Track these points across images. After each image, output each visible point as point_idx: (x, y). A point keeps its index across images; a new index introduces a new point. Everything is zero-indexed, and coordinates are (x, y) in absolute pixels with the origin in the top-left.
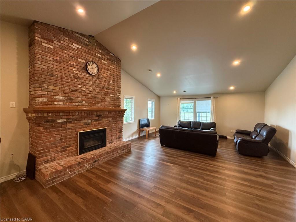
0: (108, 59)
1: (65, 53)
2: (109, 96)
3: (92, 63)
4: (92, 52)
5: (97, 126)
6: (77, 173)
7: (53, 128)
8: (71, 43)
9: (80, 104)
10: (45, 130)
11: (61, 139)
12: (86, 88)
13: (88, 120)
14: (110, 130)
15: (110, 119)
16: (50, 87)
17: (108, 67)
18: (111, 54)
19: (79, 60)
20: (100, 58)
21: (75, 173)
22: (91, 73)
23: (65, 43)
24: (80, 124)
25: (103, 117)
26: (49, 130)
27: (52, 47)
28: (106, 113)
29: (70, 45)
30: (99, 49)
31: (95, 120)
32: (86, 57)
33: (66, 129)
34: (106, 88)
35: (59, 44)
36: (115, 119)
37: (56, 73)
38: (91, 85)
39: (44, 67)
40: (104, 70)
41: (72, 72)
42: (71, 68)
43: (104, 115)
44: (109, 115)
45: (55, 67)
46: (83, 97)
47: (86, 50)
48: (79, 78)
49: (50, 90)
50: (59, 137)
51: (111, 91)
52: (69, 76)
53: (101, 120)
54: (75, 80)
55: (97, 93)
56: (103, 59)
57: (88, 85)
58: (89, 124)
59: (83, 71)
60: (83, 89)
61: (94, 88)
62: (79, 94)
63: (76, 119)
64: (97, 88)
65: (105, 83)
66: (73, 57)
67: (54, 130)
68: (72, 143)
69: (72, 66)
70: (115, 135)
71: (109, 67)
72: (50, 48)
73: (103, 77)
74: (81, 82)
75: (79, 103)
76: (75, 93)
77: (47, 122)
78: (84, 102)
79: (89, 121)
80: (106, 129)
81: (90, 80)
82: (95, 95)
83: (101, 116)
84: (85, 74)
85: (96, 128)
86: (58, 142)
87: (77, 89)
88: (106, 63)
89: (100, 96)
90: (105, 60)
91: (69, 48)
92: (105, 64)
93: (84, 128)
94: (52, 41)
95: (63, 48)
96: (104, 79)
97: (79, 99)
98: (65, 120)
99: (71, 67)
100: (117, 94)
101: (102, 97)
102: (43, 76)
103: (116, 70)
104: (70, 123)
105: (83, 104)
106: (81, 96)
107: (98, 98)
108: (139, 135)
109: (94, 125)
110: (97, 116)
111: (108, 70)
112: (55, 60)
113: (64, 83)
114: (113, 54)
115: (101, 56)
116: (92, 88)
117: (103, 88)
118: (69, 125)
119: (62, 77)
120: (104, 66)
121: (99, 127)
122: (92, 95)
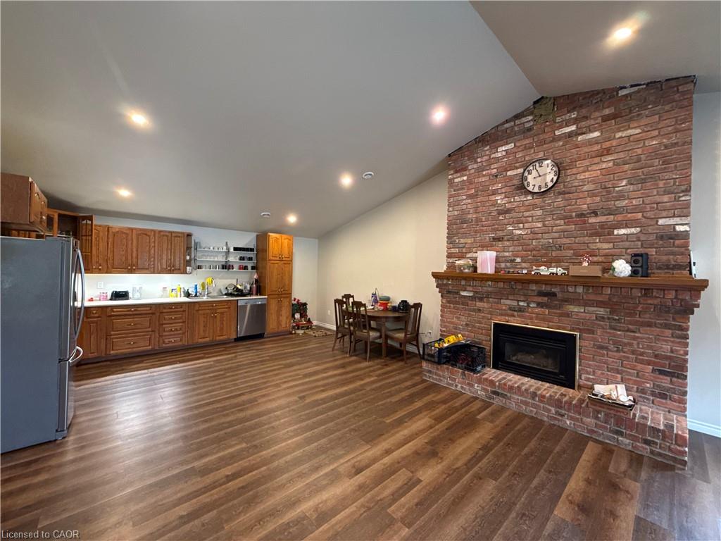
0: (606, 119)
1: (484, 176)
2: (611, 233)
3: (537, 165)
4: (542, 137)
5: (544, 320)
7: (457, 303)
8: (493, 151)
9: (508, 264)
10: (448, 305)
11: (467, 325)
12: (523, 228)
13: (518, 301)
14: (602, 347)
15: (602, 311)
16: (462, 241)
17: (607, 145)
18: (622, 93)
19: (509, 173)
20: (570, 135)
22: (536, 190)
23: (485, 158)
24: (499, 305)
25: (566, 301)
26: (452, 305)
27: (465, 178)
29: (493, 156)
30: (569, 112)
31: (540, 305)
32: (527, 159)
33: (474, 310)
34: (595, 214)
35: (475, 166)
36: (630, 315)
37: (469, 216)
38: (537, 219)
39: (456, 213)
40: (586, 162)
41: (495, 204)
42: (493, 198)
43: (566, 295)
44: (592, 297)
45: (469, 206)
46: (516, 250)
47: (527, 141)
48: (508, 211)
49: (461, 246)
50: (464, 320)
51: (620, 218)
52: (490, 213)
53: (560, 307)
54: (501, 218)
55: (556, 235)
56: (584, 130)
57: (530, 219)
58: (521, 310)
59: (517, 193)
60: (518, 232)
61: (547, 223)
62: (508, 243)
63: (488, 295)
64: (558, 222)
65: (589, 200)
66: (496, 176)
67: (458, 308)
68: (483, 338)
69: (495, 193)
70: (629, 374)
71: (614, 138)
72: (464, 180)
73: (581, 184)
74: (512, 218)
75: (508, 262)
76: (500, 243)
77: (449, 292)
78: (518, 260)
79: (521, 304)
81: (535, 207)
82: (551, 241)
83: (554, 295)
84: (523, 198)
86: (463, 329)
87: (504, 234)
88: (597, 134)
89: (568, 241)
90: (591, 131)
91: (491, 161)
92: (591, 143)
93: (508, 316)
94: (465, 169)
95: (480, 170)
96: (585, 188)
97: (507, 254)
98: (471, 294)
99: (493, 196)
100: (661, 222)
101: (575, 243)
102: (454, 226)
103: (656, 133)
104: (481, 299)
105: (517, 265)
106: (511, 249)
107: (560, 248)
109: (534, 315)
110: (541, 294)
111: (608, 151)
112: (470, 196)
113: (480, 230)
114: (632, 86)
115: (573, 128)
116: (539, 225)
117: (581, 215)
118: (479, 304)
119: (478, 220)
120: (586, 150)
121: (550, 324)
122: (539, 242)
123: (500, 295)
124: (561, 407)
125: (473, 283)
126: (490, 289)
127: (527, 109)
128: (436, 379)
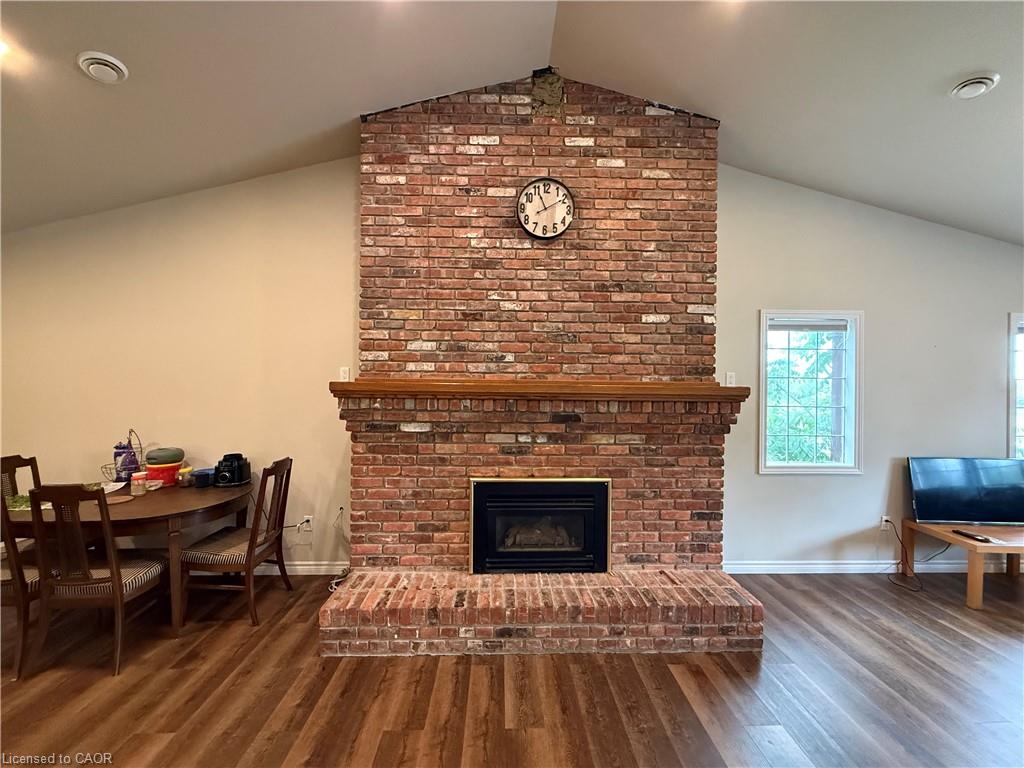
0: (632, 143)
1: (443, 185)
2: (638, 320)
3: (542, 188)
4: (545, 141)
5: (558, 464)
6: (423, 650)
7: (392, 449)
8: (462, 139)
9: (493, 366)
10: (370, 456)
11: (416, 495)
12: (517, 299)
13: (517, 434)
14: (636, 496)
15: (636, 440)
16: (397, 314)
17: (632, 184)
18: (651, 111)
19: (491, 192)
20: (586, 152)
21: (416, 646)
22: (539, 233)
23: (445, 149)
24: (482, 446)
25: (591, 428)
26: (380, 456)
27: (402, 179)
28: (602, 409)
29: (460, 149)
30: (583, 113)
31: (553, 438)
32: (522, 172)
33: (432, 462)
34: (619, 287)
35: (425, 159)
36: (670, 441)
37: (413, 263)
38: (541, 285)
39: (382, 251)
40: (608, 204)
41: (465, 247)
42: (461, 233)
43: (594, 418)
44: (629, 419)
45: (412, 242)
46: (505, 339)
47: (522, 141)
48: (491, 264)
49: (394, 324)
50: (409, 485)
51: (648, 297)
52: (456, 262)
53: (582, 439)
54: (477, 275)
55: (569, 316)
56: (605, 151)
57: (529, 284)
58: (521, 450)
59: (506, 233)
60: (508, 306)
61: (554, 293)
62: (490, 325)
63: (462, 427)
64: (571, 294)
65: (612, 265)
66: (468, 191)
67: (395, 460)
68: (452, 517)
69: (464, 224)
70: (667, 527)
71: (641, 177)
72: (398, 184)
73: (601, 236)
74: (498, 278)
75: (492, 361)
76: (476, 323)
77: (373, 427)
78: (510, 357)
79: (522, 439)
80: (603, 487)
81: (536, 263)
82: (561, 325)
83: (577, 418)
84: (516, 243)
85: (556, 473)
86: (407, 504)
87: (484, 307)
88: (620, 163)
89: (585, 327)
90: (613, 156)
91: (457, 160)
92: (613, 174)
93: (499, 464)
94: (402, 160)
95: (434, 170)
96: (608, 245)
97: (490, 346)
98: (426, 428)
99: (461, 230)
100: (691, 309)
101: (595, 331)
102: (378, 281)
103: (684, 184)
104: (446, 438)
105: (507, 367)
106: (497, 336)
107: (575, 338)
108: (905, 559)
109: (543, 458)
110: (557, 419)
111: (631, 194)
112: (413, 221)
113: (436, 293)
114: (661, 107)
115: (590, 142)
116: (543, 296)
117: (602, 288)
118: (442, 448)
119: (431, 274)
120: (607, 183)
121: (569, 469)
122: (544, 327)
123: (486, 425)
124: (618, 620)
125: (432, 405)
126: (466, 415)
127: (521, 82)
128: (361, 648)
